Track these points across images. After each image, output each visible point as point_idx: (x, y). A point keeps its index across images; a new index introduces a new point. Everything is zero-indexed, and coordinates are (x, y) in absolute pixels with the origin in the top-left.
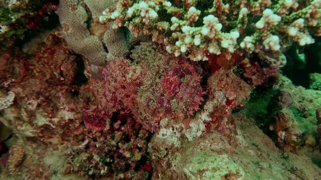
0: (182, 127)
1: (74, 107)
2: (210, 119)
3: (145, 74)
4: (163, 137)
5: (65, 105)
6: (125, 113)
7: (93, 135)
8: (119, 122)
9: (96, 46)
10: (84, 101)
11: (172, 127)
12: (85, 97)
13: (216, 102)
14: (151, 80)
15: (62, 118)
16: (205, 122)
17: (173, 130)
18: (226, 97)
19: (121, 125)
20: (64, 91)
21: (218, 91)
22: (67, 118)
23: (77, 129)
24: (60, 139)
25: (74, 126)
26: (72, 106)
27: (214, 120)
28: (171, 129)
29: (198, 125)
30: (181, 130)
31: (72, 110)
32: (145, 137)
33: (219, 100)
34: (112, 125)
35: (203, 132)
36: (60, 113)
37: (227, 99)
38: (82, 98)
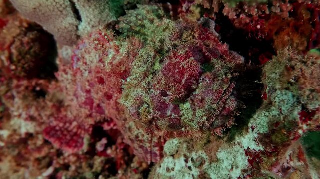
0: (202, 158)
1: (36, 115)
2: (261, 148)
3: (135, 55)
4: (168, 174)
5: (21, 111)
6: (112, 129)
7: (64, 159)
8: (104, 141)
9: (58, 6)
10: (54, 106)
11: (185, 156)
12: (54, 100)
13: (275, 113)
14: (145, 66)
15: (15, 131)
16: (247, 152)
17: (186, 161)
18: (299, 103)
19: (107, 146)
20: (22, 88)
21: (281, 89)
22: (23, 131)
23: (39, 149)
24: (14, 164)
25: (35, 144)
26: (33, 112)
27: (269, 150)
28: (182, 158)
29: (235, 156)
30: (201, 164)
31: (31, 118)
32: (141, 169)
33: (283, 108)
34: (92, 146)
35: (244, 171)
36: (12, 122)
37: (304, 107)
38: (51, 101)
